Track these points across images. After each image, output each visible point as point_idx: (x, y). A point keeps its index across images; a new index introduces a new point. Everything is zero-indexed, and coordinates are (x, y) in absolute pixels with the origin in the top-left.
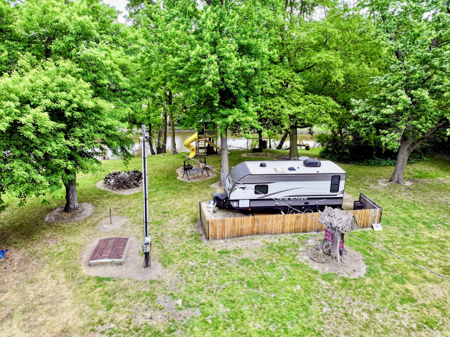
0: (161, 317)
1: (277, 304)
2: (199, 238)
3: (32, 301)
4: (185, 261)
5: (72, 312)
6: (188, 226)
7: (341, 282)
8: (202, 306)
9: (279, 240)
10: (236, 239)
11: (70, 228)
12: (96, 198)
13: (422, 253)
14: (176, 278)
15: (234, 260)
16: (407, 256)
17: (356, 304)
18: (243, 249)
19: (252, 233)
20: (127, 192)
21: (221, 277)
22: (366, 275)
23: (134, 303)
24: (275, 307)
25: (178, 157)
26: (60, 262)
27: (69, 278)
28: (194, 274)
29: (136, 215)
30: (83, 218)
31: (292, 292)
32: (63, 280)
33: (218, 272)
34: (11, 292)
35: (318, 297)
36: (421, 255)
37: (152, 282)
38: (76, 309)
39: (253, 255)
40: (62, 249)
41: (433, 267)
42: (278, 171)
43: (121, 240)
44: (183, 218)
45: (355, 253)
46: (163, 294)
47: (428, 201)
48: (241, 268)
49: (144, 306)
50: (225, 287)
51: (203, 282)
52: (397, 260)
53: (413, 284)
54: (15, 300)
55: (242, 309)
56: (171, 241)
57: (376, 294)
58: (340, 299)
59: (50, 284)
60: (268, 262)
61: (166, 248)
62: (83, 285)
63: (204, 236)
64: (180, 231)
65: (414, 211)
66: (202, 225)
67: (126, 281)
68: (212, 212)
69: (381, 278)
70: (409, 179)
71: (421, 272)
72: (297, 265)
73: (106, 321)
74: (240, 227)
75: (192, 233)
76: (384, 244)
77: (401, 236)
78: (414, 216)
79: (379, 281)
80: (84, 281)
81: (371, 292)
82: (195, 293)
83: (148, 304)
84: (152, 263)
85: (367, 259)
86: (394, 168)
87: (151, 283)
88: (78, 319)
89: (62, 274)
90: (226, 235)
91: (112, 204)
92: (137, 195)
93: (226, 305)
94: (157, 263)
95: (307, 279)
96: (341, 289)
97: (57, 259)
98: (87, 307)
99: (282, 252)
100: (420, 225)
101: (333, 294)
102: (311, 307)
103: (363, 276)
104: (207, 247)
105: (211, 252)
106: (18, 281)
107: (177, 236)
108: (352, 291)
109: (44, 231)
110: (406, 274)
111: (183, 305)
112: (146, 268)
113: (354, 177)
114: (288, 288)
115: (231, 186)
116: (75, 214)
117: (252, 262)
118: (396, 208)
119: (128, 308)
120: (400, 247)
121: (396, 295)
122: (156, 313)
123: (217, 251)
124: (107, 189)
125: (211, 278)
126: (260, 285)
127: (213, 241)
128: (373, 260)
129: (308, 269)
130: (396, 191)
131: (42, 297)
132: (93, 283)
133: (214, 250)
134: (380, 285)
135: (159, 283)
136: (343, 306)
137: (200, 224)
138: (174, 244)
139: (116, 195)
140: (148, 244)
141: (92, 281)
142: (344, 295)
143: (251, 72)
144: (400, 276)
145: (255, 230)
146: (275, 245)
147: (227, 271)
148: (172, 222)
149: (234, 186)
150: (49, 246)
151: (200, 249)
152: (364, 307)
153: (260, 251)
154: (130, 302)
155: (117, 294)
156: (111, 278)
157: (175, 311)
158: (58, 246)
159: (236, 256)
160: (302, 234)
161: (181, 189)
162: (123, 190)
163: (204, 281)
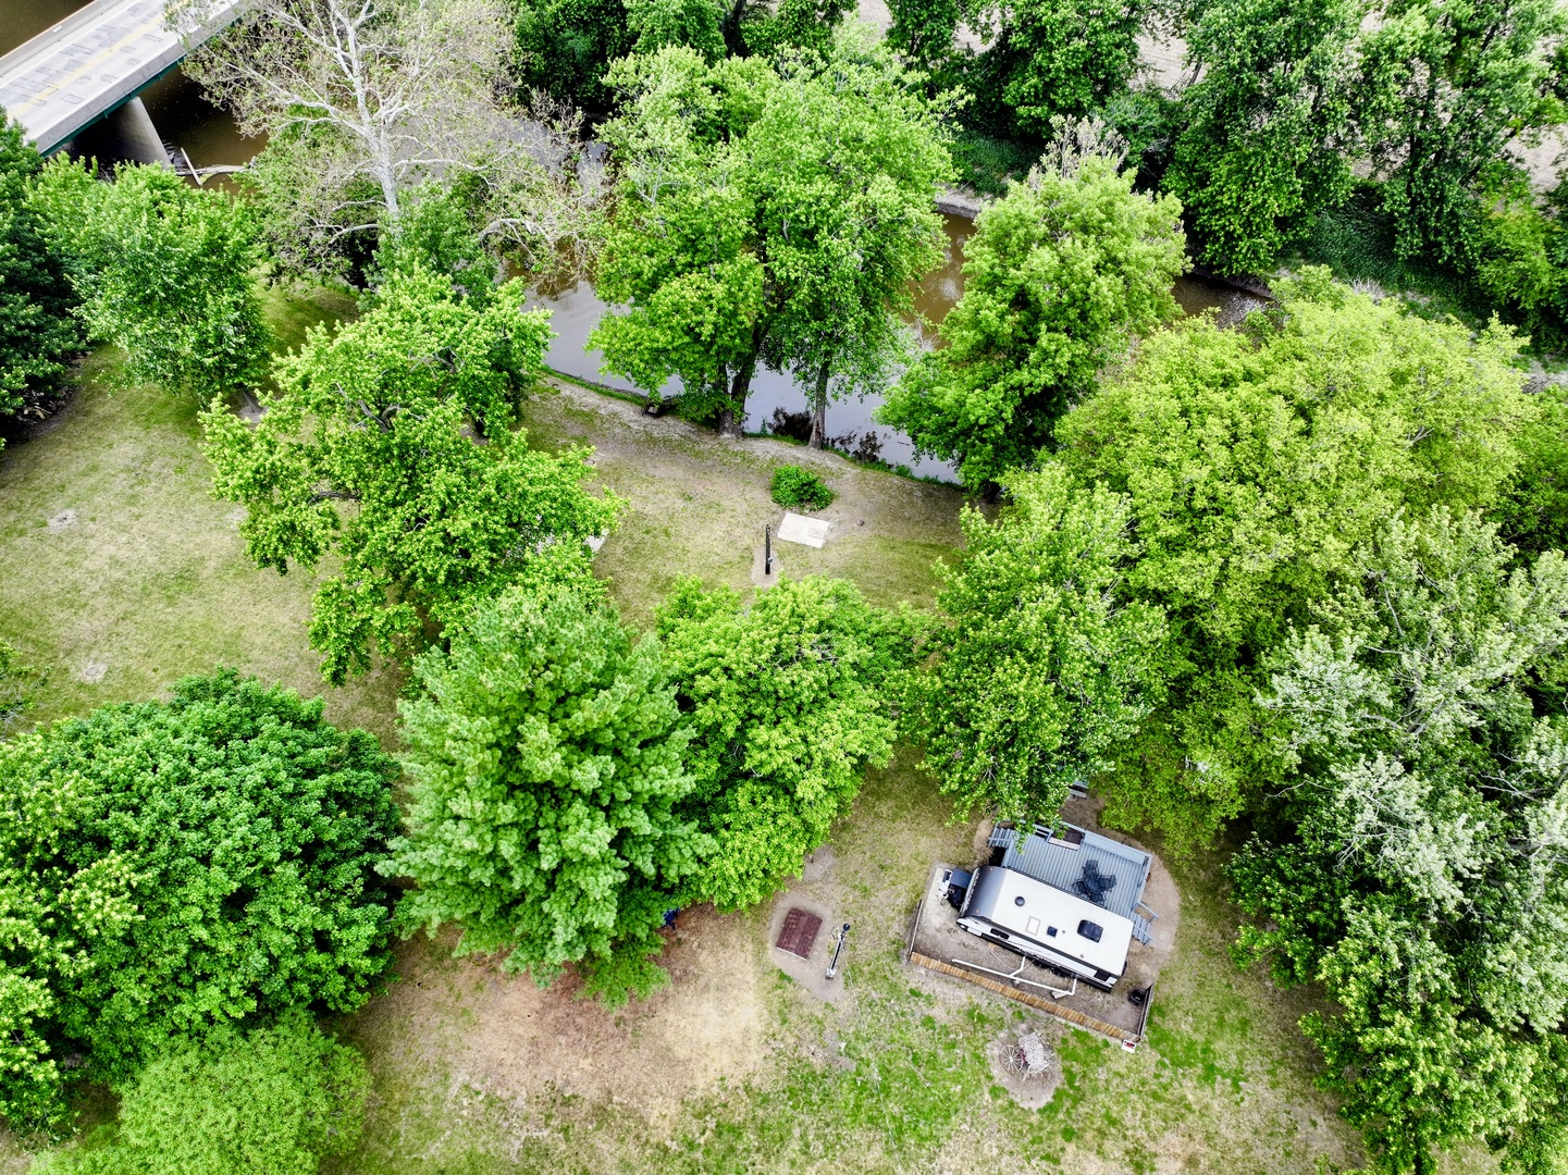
0: (822, 1055)
1: (926, 1095)
2: (900, 950)
4: (869, 987)
5: (754, 1009)
6: (897, 918)
7: (1006, 1104)
8: (860, 1061)
9: (989, 1004)
10: (941, 975)
13: (1139, 1113)
15: (920, 1013)
16: (1115, 1108)
17: (997, 1136)
18: (938, 999)
21: (894, 1032)
22: (1039, 1111)
23: (805, 1026)
24: (922, 1098)
27: (756, 957)
28: (870, 1013)
29: (846, 852)
31: (949, 1090)
32: (750, 957)
33: (894, 1023)
34: (708, 951)
35: (968, 1110)
36: (1134, 1115)
37: (827, 1005)
38: (757, 1006)
39: (944, 1015)
42: (1030, 928)
43: (814, 920)
44: (899, 894)
46: (832, 1027)
48: (920, 1029)
49: (812, 1035)
50: (890, 1049)
51: (874, 1029)
52: (1097, 1107)
53: (1077, 1146)
55: (892, 1084)
56: (867, 943)
57: (1028, 1136)
58: (987, 1123)
59: (739, 957)
60: (952, 1036)
61: (858, 954)
62: (767, 976)
63: (908, 950)
64: (885, 924)
65: (1228, 1036)
66: (914, 925)
67: (805, 992)
68: (938, 899)
69: (1052, 1120)
71: (1103, 1137)
72: (978, 1057)
73: (778, 1037)
75: (897, 936)
76: (1110, 1075)
77: (1146, 1074)
78: (1213, 1046)
79: (1046, 1123)
80: (769, 970)
81: (1025, 1132)
82: (861, 1040)
83: (816, 1034)
85: (1064, 1089)
88: (758, 1021)
89: (750, 947)
90: (931, 967)
93: (881, 1071)
94: (841, 976)
95: (974, 1082)
96: (999, 1112)
98: (765, 1010)
99: (978, 1026)
100: (1200, 1068)
101: (986, 1113)
103: (1034, 1110)
104: (901, 973)
105: (902, 985)
107: (878, 933)
108: (1007, 1120)
110: (1085, 1130)
111: (844, 1051)
112: (828, 981)
114: (948, 1083)
117: (936, 1025)
118: (1208, 1015)
120: (1124, 1091)
121: (1047, 1148)
122: (820, 1049)
123: (909, 986)
125: (884, 1028)
126: (924, 1064)
127: (913, 966)
128: (1068, 1094)
129: (985, 1071)
131: (732, 974)
132: (775, 978)
133: (907, 982)
134: (1041, 1128)
135: (833, 1009)
136: (984, 1131)
137: (913, 919)
138: (869, 949)
141: (775, 974)
142: (995, 1121)
144: (1076, 1129)
146: (978, 1011)
147: (904, 1027)
148: (883, 896)
151: (892, 973)
153: (955, 1013)
154: (802, 1024)
155: (793, 1007)
156: (792, 979)
157: (835, 1054)
159: (924, 1007)
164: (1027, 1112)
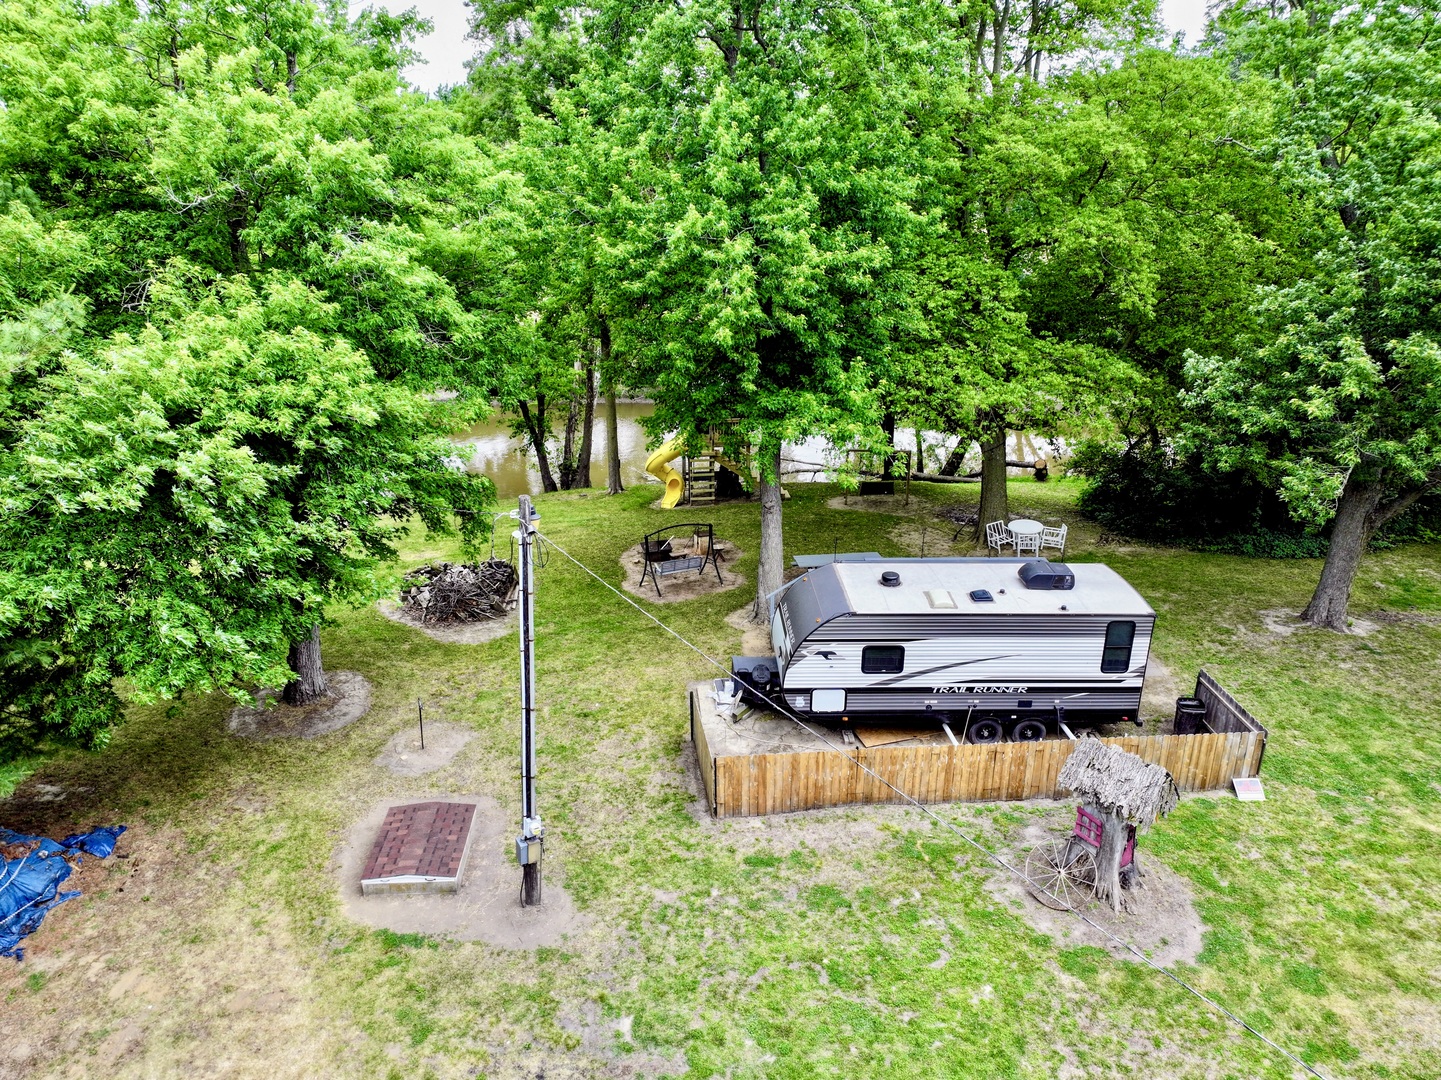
0: (569, 1073)
1: (918, 1045)
2: (689, 807)
3: (200, 1003)
4: (644, 888)
5: (313, 1046)
6: (653, 766)
7: (1120, 978)
8: (691, 1042)
9: (935, 824)
10: (800, 815)
11: (302, 759)
12: (377, 655)
13: (1387, 887)
14: (616, 947)
15: (793, 890)
16: (1338, 896)
17: (1165, 1059)
18: (819, 853)
19: (851, 800)
20: (469, 635)
21: (752, 947)
22: (1200, 959)
23: (492, 1024)
24: (912, 1056)
25: (625, 505)
26: (275, 875)
27: (304, 931)
28: (668, 934)
29: (497, 720)
30: (338, 724)
31: (967, 1008)
32: (283, 938)
33: (743, 930)
34: (140, 970)
35: (1047, 1029)
36: (1383, 894)
37: (544, 955)
38: (324, 1034)
39: (851, 874)
40: (281, 831)
41: (1419, 939)
42: (937, 602)
43: (452, 812)
44: (640, 736)
45: (1170, 881)
46: (576, 996)
47: (1423, 694)
48: (813, 916)
49: (521, 1034)
50: (762, 982)
51: (695, 961)
52: (1304, 907)
53: (1349, 996)
54: (149, 996)
55: (813, 1058)
56: (601, 816)
57: (1230, 1024)
58: (1115, 1039)
59: (249, 948)
60: (897, 901)
61: (586, 839)
62: (343, 957)
63: (703, 802)
64: (630, 781)
65: (1376, 733)
66: (697, 763)
67: (468, 950)
68: (729, 719)
69: (1249, 969)
70: (1366, 612)
71: (1379, 956)
72: (986, 915)
74: (813, 777)
75: (668, 790)
76: (1266, 849)
77: (1323, 824)
78: (1372, 751)
79: (1241, 980)
80: (347, 944)
81: (1215, 1019)
82: (671, 997)
83: (532, 1027)
84: (545, 890)
85: (1208, 900)
86: (1319, 565)
87: (542, 960)
88: (330, 1070)
89: (281, 918)
90: (770, 803)
91: (424, 680)
92: (498, 647)
93: (765, 1041)
94: (559, 889)
95: (1015, 966)
96: (1121, 1003)
97: (267, 864)
98: (354, 1032)
99: (940, 866)
100: (1392, 785)
101: (1093, 1019)
102: (1024, 1062)
103: (1192, 963)
104: (710, 842)
105: (721, 860)
106: (157, 936)
107: (621, 799)
108: (1153, 1013)
109: (225, 768)
110: (1330, 959)
111: (635, 1037)
112: (528, 908)
113: (1185, 597)
114: (956, 993)
115: (789, 647)
116: (315, 711)
117: (847, 897)
118: (1316, 720)
119: (475, 1038)
120: (1318, 862)
121: (1294, 1032)
122: (557, 1061)
123: (739, 857)
124: (408, 621)
125: (721, 948)
126: (868, 978)
127: (729, 820)
128: (1226, 906)
129: (1020, 932)
130: (1322, 656)
131: (228, 990)
132: (372, 951)
133: (732, 851)
134: (1242, 996)
135: (565, 958)
136: (1124, 1062)
137: (691, 759)
138: (612, 828)
139: (438, 646)
140: (533, 838)
141: (368, 943)
142: (1128, 1026)
143: (861, 285)
144: (1312, 965)
145: (860, 789)
146: (919, 842)
147: (771, 928)
148: (605, 748)
149: (797, 647)
150: (241, 818)
151: (689, 848)
152: (1187, 1068)
153: (874, 863)
154: (479, 1020)
155: (443, 993)
156: (423, 938)
157: (610, 1055)
158: (268, 821)
159: (799, 877)
160: (1006, 806)
161: (635, 630)
162: (456, 626)
163: (700, 958)
164: (1180, 973)
